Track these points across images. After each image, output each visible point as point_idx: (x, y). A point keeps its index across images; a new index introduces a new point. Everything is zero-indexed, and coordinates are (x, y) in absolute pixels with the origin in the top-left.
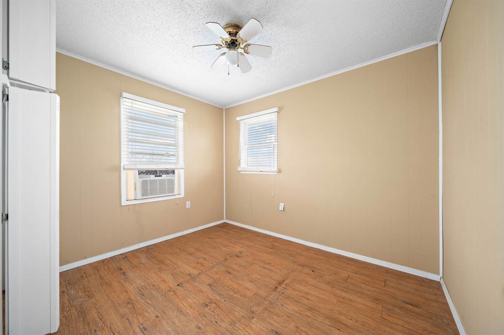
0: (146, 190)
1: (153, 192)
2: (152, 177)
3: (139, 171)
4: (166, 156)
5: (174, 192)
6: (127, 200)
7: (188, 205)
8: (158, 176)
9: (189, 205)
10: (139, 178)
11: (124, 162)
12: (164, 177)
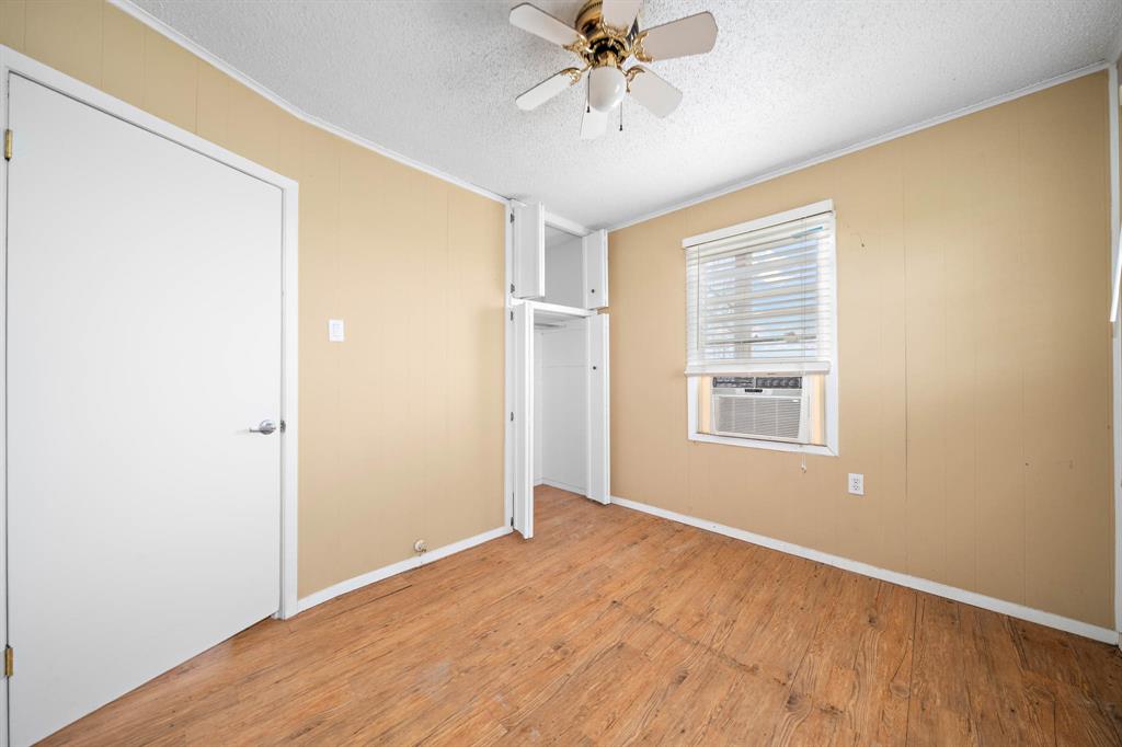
0: (728, 418)
1: (744, 426)
2: (740, 392)
3: (715, 378)
4: (788, 343)
5: (796, 435)
6: (699, 433)
7: (856, 483)
8: (751, 391)
9: (861, 485)
10: (714, 392)
11: (693, 363)
12: (768, 393)
